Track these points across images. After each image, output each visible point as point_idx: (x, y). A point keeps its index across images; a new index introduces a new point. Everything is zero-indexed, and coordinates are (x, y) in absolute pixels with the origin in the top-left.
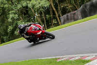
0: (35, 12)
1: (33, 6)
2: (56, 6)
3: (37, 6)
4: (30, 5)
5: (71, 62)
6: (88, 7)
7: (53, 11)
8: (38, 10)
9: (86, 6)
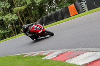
0: (8, 23)
1: (7, 19)
2: (23, 19)
3: (10, 19)
4: (4, 19)
5: (33, 57)
6: (44, 19)
7: (21, 22)
8: (10, 22)
9: (43, 19)
